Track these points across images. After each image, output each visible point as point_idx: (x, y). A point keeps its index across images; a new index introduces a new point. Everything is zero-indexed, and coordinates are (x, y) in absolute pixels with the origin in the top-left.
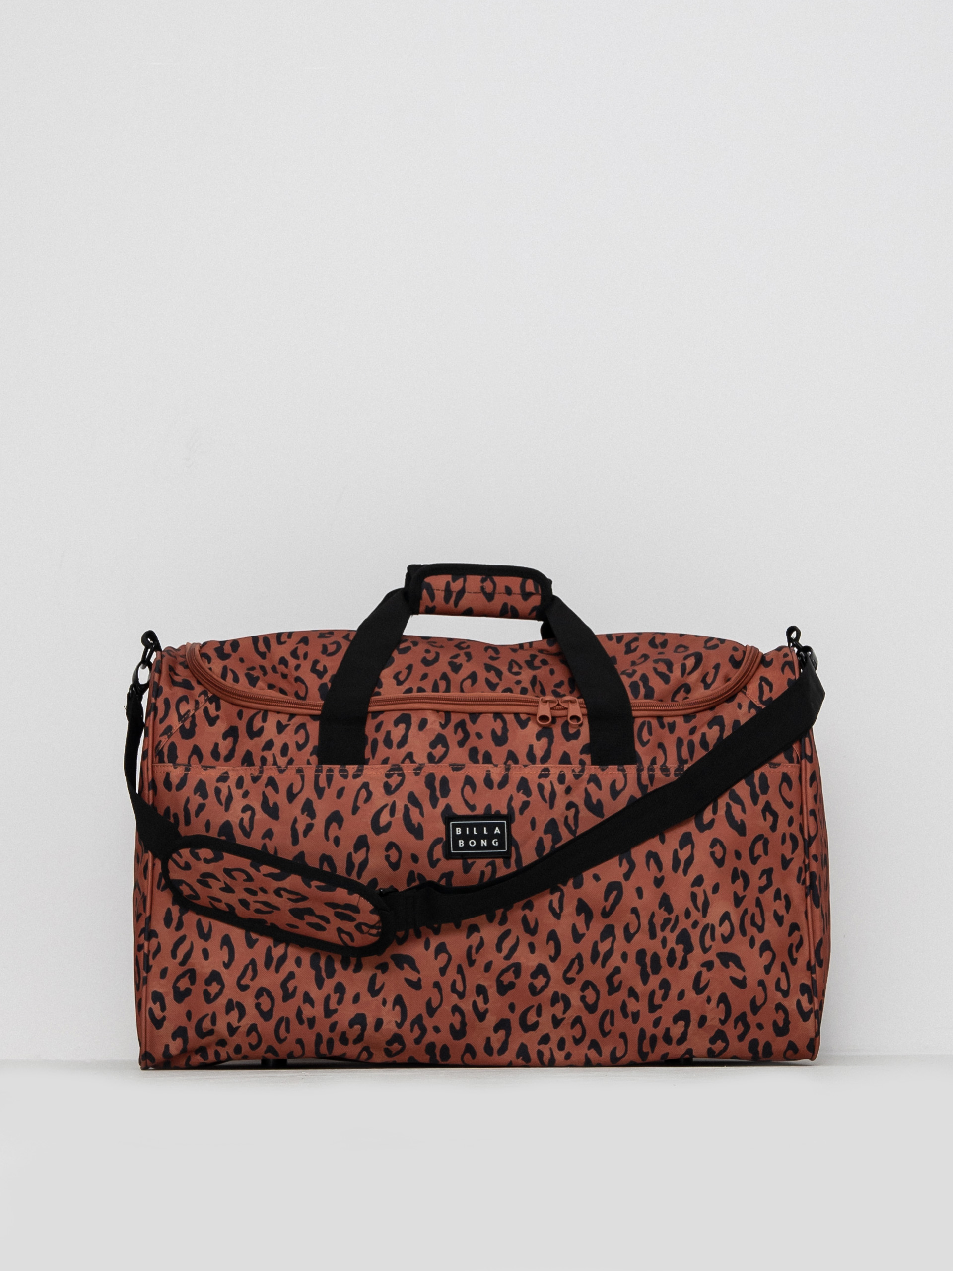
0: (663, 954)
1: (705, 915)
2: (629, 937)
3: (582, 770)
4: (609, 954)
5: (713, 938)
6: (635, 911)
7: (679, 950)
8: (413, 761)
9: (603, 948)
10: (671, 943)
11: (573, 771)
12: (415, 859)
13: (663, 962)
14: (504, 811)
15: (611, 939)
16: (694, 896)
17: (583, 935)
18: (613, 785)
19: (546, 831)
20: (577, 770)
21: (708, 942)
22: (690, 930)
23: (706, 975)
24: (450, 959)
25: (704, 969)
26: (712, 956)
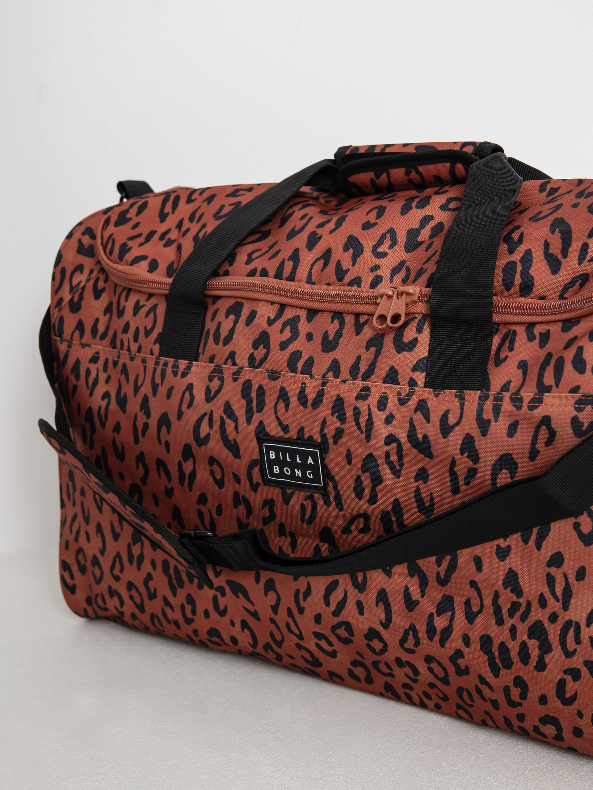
0: (514, 648)
1: (566, 607)
2: (471, 617)
3: (410, 394)
4: (447, 632)
5: (578, 640)
6: (473, 584)
7: (533, 645)
8: (234, 364)
9: (441, 623)
10: (522, 635)
11: (399, 394)
12: (237, 479)
13: (514, 656)
14: (317, 438)
15: (449, 614)
16: (551, 581)
17: (417, 602)
18: (445, 417)
19: (364, 469)
20: (404, 393)
21: (571, 644)
22: (546, 623)
23: (571, 687)
24: (279, 599)
25: (569, 678)
26: (577, 662)
